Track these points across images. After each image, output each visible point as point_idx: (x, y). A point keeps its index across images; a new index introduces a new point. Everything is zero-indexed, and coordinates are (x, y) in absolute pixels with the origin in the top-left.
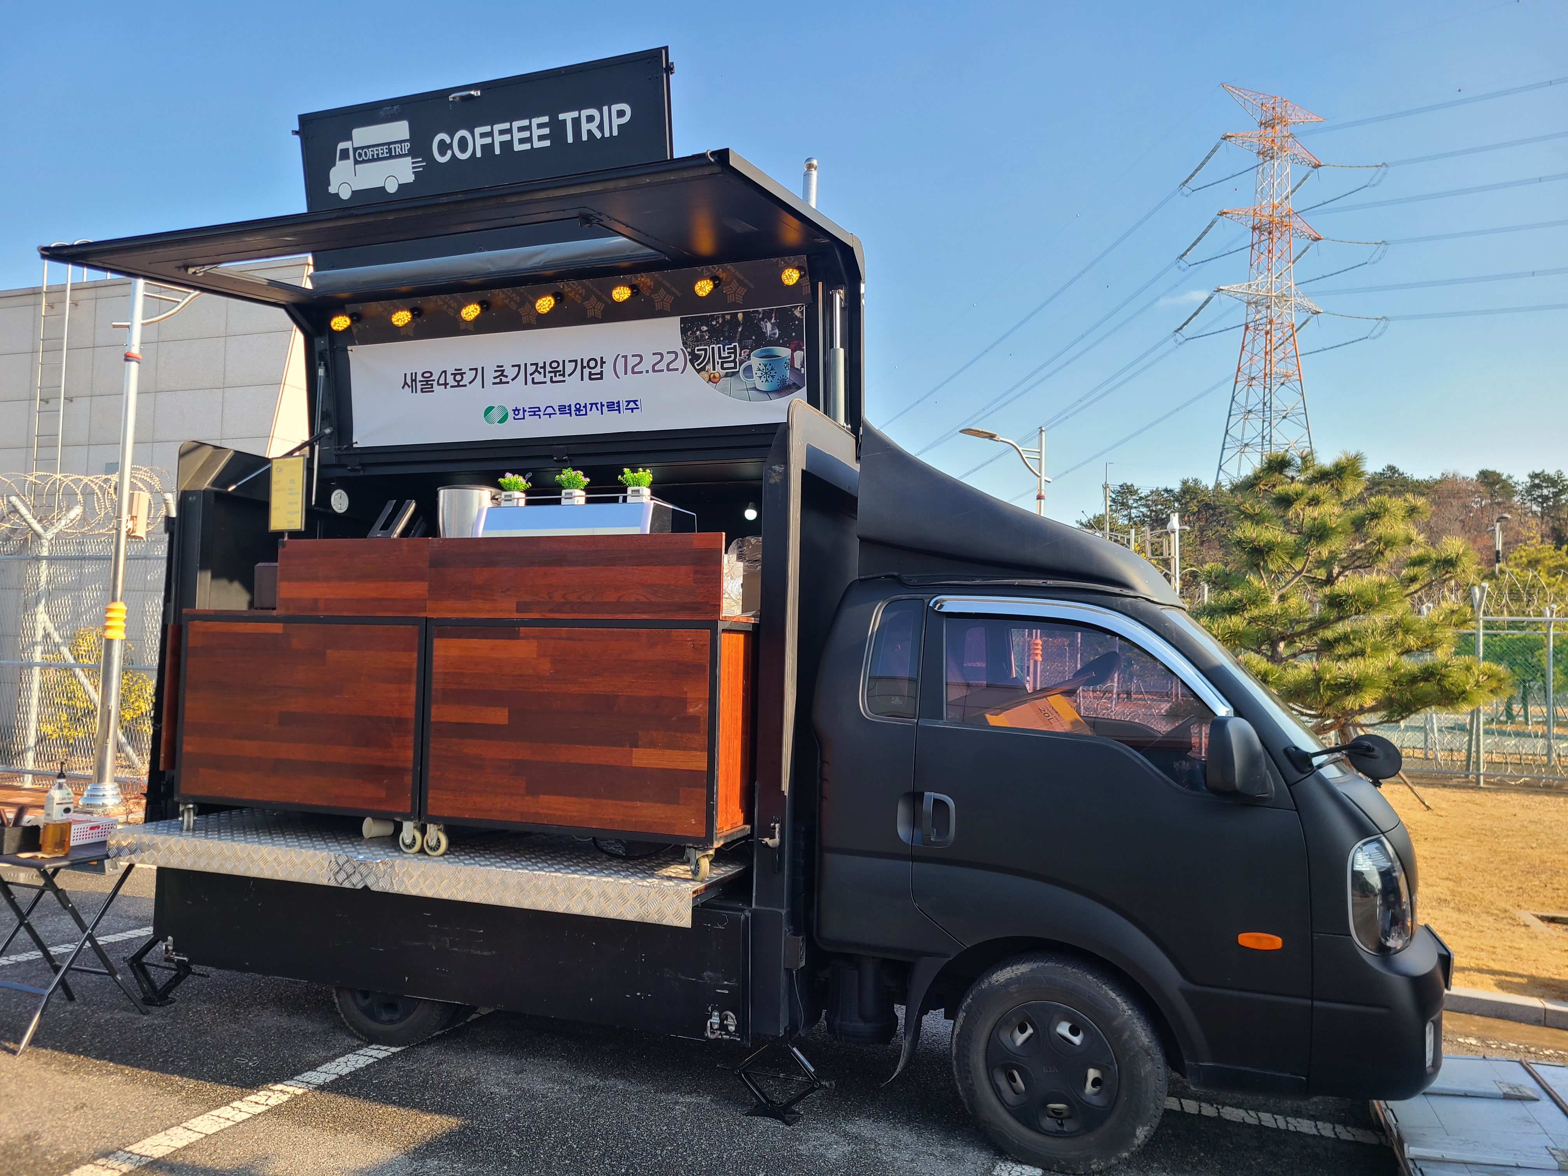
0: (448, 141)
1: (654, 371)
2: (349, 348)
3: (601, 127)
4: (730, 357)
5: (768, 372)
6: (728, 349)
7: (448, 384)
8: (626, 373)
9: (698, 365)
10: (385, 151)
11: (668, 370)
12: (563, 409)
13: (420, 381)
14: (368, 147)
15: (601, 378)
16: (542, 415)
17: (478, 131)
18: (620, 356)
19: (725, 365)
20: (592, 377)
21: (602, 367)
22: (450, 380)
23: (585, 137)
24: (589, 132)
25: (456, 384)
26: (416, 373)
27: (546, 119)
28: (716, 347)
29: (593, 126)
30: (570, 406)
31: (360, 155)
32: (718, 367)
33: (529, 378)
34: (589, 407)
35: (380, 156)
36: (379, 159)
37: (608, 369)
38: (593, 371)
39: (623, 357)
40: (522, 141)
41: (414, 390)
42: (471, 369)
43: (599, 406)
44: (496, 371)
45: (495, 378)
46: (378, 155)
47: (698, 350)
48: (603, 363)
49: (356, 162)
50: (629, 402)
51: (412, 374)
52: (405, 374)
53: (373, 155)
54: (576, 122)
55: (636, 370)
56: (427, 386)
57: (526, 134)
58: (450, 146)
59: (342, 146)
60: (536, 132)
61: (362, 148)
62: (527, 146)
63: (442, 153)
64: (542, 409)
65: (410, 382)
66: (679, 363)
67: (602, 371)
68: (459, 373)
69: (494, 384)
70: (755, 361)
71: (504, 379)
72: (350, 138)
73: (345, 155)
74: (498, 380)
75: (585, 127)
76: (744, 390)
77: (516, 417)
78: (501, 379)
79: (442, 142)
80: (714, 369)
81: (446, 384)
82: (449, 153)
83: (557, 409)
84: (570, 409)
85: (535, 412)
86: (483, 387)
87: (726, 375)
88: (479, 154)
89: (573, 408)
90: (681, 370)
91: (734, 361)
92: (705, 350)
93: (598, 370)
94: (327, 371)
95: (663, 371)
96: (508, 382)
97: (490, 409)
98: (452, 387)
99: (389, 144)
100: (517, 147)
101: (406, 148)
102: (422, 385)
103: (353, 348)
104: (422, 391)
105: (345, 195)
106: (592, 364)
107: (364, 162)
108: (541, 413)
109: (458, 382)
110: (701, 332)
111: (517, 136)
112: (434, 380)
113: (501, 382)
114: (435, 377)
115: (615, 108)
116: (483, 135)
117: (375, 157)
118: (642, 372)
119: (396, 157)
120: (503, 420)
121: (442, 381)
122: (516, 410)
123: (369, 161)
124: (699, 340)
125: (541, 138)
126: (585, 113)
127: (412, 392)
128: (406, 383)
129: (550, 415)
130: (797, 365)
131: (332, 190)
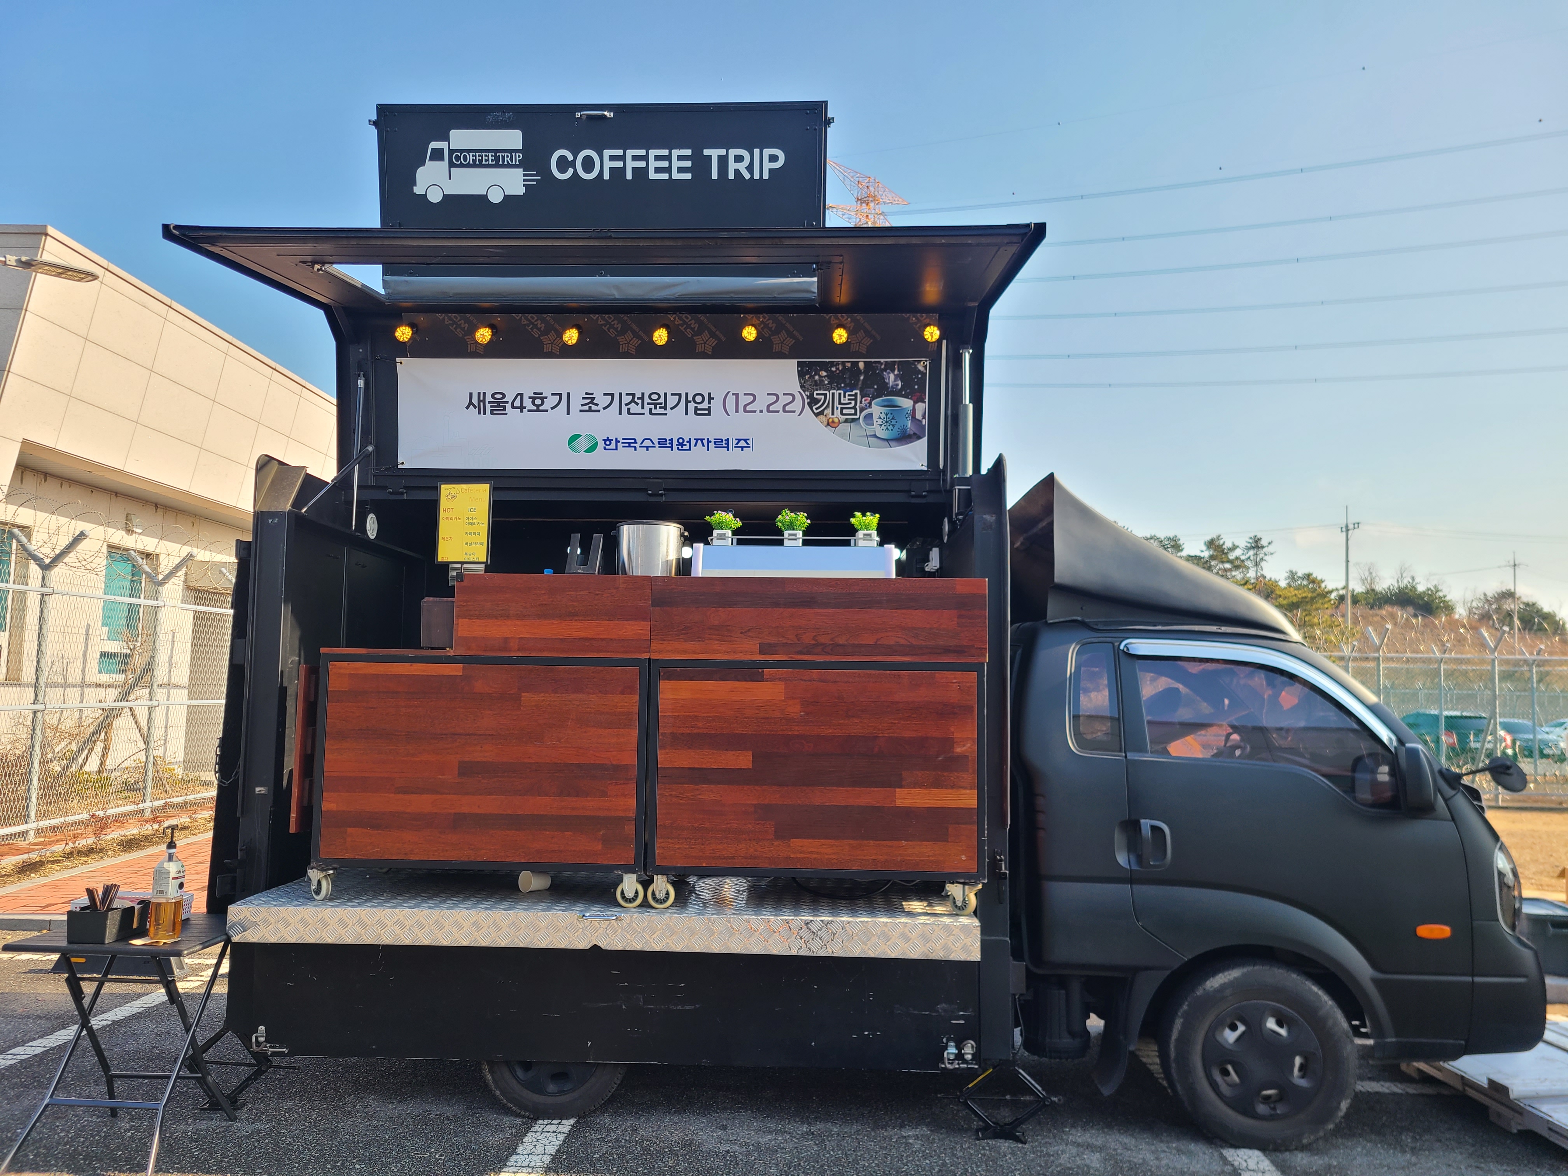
0: (570, 157)
1: (768, 411)
2: (398, 360)
3: (750, 168)
4: (850, 403)
5: (889, 421)
6: (849, 395)
7: (525, 408)
8: (737, 411)
9: (817, 409)
10: (490, 158)
11: (784, 411)
12: (662, 443)
13: (489, 402)
14: (469, 151)
15: (709, 414)
16: (638, 448)
17: (607, 153)
18: (730, 394)
19: (845, 411)
20: (699, 412)
21: (709, 403)
22: (528, 403)
23: (731, 176)
24: (737, 172)
25: (535, 408)
26: (484, 394)
27: (689, 152)
28: (837, 393)
29: (742, 167)
30: (671, 440)
31: (458, 158)
32: (837, 412)
33: (624, 409)
34: (693, 442)
35: (484, 163)
36: (480, 165)
37: (717, 405)
38: (699, 406)
39: (733, 394)
40: (658, 170)
41: (481, 411)
42: (553, 394)
43: (705, 442)
44: (584, 398)
45: (583, 405)
46: (481, 161)
47: (817, 394)
48: (710, 398)
49: (451, 165)
50: (739, 440)
51: (479, 394)
52: (471, 394)
53: (474, 161)
54: (723, 161)
55: (748, 408)
56: (499, 407)
57: (665, 164)
58: (573, 164)
59: (434, 145)
60: (676, 164)
61: (461, 151)
62: (665, 176)
63: (562, 170)
64: (639, 441)
65: (478, 403)
66: (797, 405)
67: (709, 407)
68: (538, 397)
69: (581, 411)
70: (877, 410)
71: (594, 407)
72: (446, 138)
73: (437, 155)
74: (587, 408)
75: (732, 166)
76: (864, 436)
77: (607, 447)
78: (590, 407)
79: (562, 158)
80: (833, 414)
81: (522, 408)
82: (571, 171)
83: (656, 442)
84: (671, 443)
85: (630, 443)
86: (568, 413)
87: (846, 421)
88: (606, 176)
89: (675, 442)
90: (798, 412)
91: (854, 408)
92: (825, 395)
93: (705, 405)
94: (367, 384)
95: (778, 412)
96: (599, 411)
97: (574, 438)
98: (529, 411)
99: (496, 151)
100: (653, 175)
101: (518, 159)
102: (491, 406)
103: (403, 360)
104: (492, 412)
105: (435, 197)
106: (699, 399)
107: (461, 166)
108: (637, 445)
109: (538, 406)
110: (820, 376)
111: (653, 164)
112: (507, 402)
113: (590, 410)
114: (509, 398)
115: (767, 152)
116: (612, 158)
117: (477, 163)
118: (755, 412)
119: (503, 166)
120: (591, 450)
121: (517, 403)
122: (607, 440)
123: (468, 166)
124: (819, 385)
125: (681, 170)
126: (733, 152)
127: (479, 413)
128: (471, 403)
129: (647, 447)
130: (919, 416)
131: (418, 190)
